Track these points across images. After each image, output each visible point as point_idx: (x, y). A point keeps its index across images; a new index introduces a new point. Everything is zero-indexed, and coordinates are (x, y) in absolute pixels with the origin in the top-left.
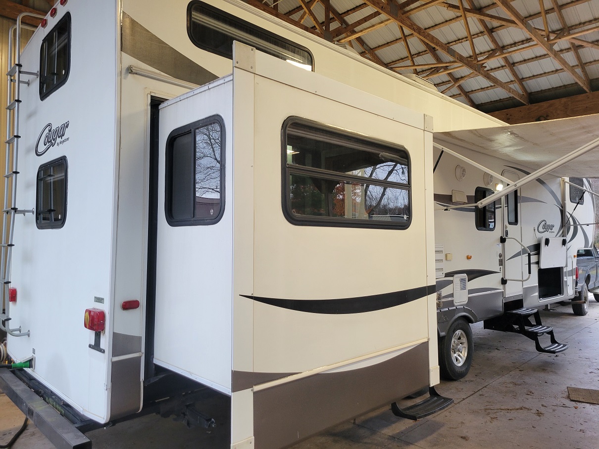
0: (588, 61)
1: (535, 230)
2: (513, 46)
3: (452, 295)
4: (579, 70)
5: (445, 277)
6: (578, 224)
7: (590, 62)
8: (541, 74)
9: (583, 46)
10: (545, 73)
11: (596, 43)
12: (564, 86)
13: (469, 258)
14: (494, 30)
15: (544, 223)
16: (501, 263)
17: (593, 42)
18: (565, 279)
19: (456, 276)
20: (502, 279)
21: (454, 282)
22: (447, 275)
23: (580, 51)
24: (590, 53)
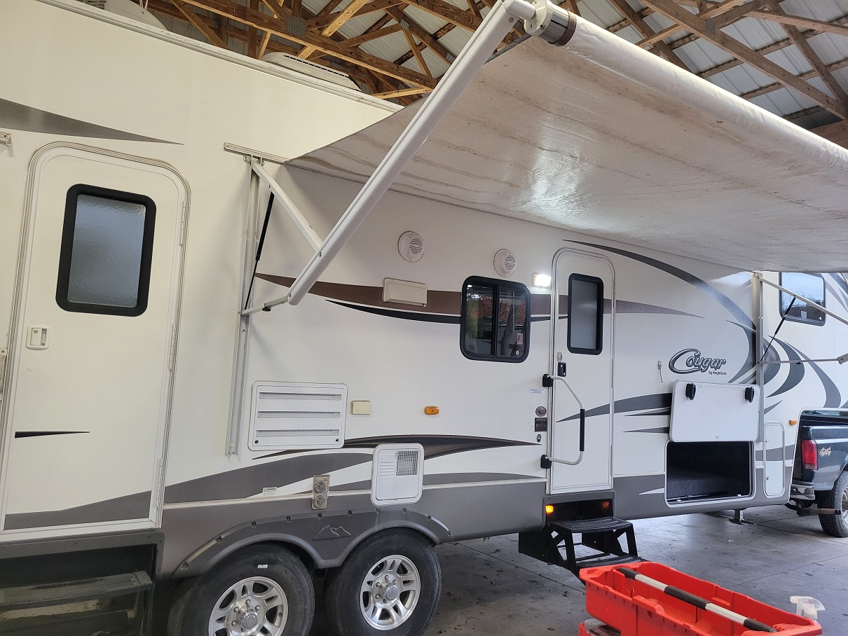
0: (835, 60)
1: (659, 367)
2: (687, 40)
3: (367, 485)
4: (817, 82)
5: (344, 447)
6: (802, 359)
7: (838, 63)
8: (755, 91)
9: (811, 31)
10: (761, 88)
11: (836, 23)
12: (805, 110)
13: (431, 411)
14: (644, 13)
15: (692, 354)
16: (541, 425)
17: (830, 23)
18: (758, 465)
19: (381, 447)
20: (543, 457)
21: (375, 458)
22: (349, 444)
23: (811, 41)
24: (834, 44)
